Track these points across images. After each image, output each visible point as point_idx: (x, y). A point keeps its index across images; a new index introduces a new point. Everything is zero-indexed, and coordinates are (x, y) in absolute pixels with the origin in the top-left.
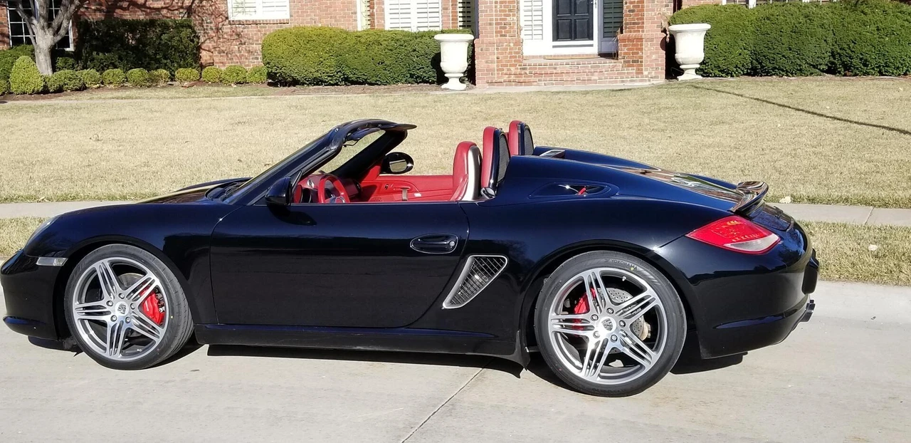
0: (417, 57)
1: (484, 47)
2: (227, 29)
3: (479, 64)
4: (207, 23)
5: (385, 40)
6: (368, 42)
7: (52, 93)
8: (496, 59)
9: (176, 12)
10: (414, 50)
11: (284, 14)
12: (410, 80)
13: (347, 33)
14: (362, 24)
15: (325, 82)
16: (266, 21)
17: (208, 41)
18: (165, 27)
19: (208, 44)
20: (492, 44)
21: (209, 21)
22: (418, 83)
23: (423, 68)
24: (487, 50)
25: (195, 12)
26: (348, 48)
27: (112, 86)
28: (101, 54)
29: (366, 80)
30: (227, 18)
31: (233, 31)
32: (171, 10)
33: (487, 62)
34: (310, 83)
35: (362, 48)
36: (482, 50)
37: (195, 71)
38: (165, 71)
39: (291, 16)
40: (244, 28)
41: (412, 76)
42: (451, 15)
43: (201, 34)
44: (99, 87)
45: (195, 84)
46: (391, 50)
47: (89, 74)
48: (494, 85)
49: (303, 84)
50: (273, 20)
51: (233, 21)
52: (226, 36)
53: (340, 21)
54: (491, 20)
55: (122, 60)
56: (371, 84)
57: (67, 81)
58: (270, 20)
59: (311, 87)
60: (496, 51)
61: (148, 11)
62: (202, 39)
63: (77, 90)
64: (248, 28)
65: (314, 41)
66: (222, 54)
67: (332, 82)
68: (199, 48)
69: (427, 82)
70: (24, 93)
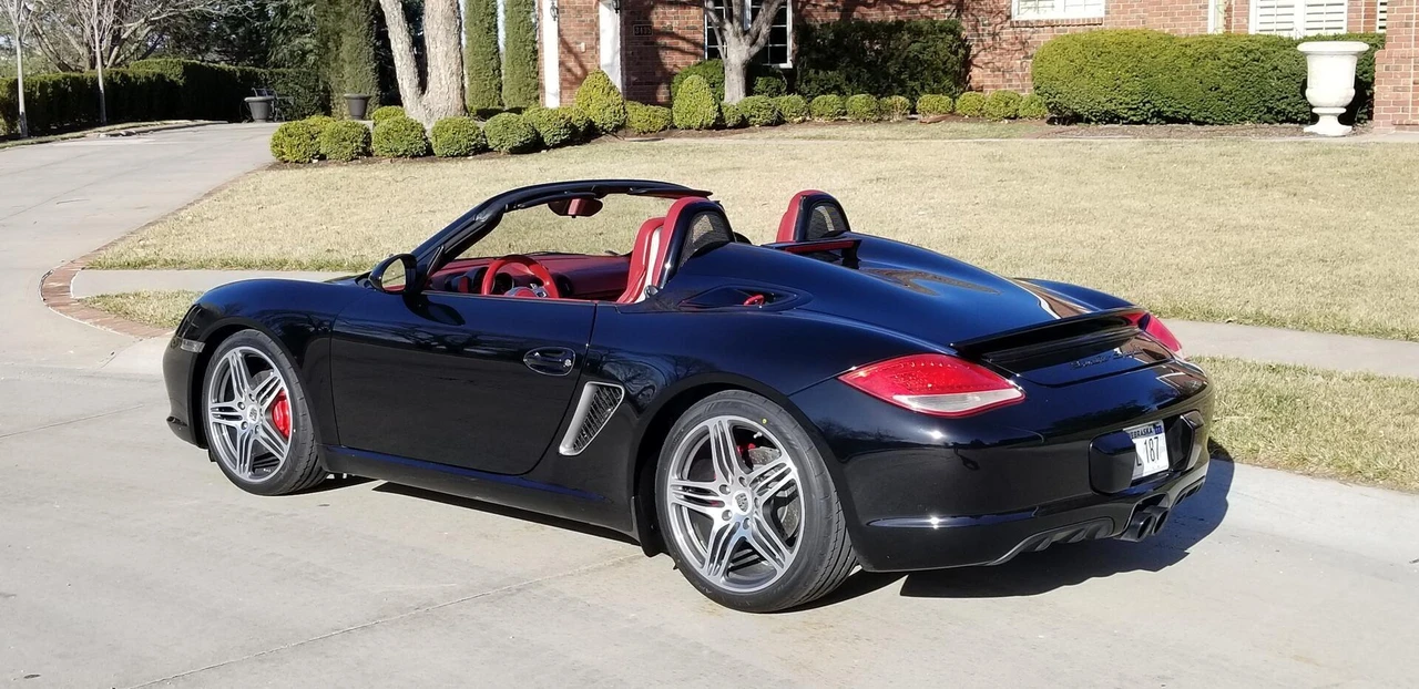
0: (1279, 79)
1: (1393, 63)
2: (1007, 34)
3: (1381, 92)
4: (984, 25)
5: (1227, 52)
6: (1197, 55)
7: (730, 128)
8: (1412, 85)
9: (941, 9)
10: (1276, 68)
11: (1096, 11)
12: (1267, 117)
13: (1171, 39)
14: (1214, 25)
15: (1123, 118)
16: (1068, 20)
17: (983, 53)
18: (917, 33)
19: (983, 57)
20: (1405, 59)
21: (986, 22)
22: (1281, 122)
23: (1287, 97)
24: (1397, 68)
25: (967, 9)
26: (1163, 65)
27: (822, 120)
28: (821, 72)
29: (1189, 116)
30: (1009, 17)
31: (1017, 38)
32: (934, 7)
33: (1395, 90)
34: (1099, 120)
35: (1184, 63)
36: (1387, 68)
37: (946, 99)
38: (902, 98)
39: (1107, 13)
40: (1033, 33)
41: (1270, 110)
42: (1363, 8)
43: (973, 41)
44: (804, 121)
45: (944, 118)
46: (1235, 68)
47: (788, 102)
48: (1404, 129)
49: (1088, 121)
50: (1078, 20)
51: (1017, 22)
52: (1004, 45)
53: (1180, 19)
54: (1410, 18)
55: (850, 81)
56: (1197, 123)
57: (755, 112)
58: (1073, 20)
59: (1101, 126)
60: (1412, 71)
61: (902, 8)
62: (974, 50)
63: (767, 125)
64: (1039, 32)
65: (1109, 53)
66: (996, 73)
67: (1135, 119)
68: (967, 63)
69: (1295, 122)
70: (690, 128)
